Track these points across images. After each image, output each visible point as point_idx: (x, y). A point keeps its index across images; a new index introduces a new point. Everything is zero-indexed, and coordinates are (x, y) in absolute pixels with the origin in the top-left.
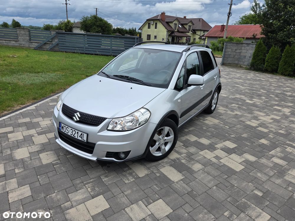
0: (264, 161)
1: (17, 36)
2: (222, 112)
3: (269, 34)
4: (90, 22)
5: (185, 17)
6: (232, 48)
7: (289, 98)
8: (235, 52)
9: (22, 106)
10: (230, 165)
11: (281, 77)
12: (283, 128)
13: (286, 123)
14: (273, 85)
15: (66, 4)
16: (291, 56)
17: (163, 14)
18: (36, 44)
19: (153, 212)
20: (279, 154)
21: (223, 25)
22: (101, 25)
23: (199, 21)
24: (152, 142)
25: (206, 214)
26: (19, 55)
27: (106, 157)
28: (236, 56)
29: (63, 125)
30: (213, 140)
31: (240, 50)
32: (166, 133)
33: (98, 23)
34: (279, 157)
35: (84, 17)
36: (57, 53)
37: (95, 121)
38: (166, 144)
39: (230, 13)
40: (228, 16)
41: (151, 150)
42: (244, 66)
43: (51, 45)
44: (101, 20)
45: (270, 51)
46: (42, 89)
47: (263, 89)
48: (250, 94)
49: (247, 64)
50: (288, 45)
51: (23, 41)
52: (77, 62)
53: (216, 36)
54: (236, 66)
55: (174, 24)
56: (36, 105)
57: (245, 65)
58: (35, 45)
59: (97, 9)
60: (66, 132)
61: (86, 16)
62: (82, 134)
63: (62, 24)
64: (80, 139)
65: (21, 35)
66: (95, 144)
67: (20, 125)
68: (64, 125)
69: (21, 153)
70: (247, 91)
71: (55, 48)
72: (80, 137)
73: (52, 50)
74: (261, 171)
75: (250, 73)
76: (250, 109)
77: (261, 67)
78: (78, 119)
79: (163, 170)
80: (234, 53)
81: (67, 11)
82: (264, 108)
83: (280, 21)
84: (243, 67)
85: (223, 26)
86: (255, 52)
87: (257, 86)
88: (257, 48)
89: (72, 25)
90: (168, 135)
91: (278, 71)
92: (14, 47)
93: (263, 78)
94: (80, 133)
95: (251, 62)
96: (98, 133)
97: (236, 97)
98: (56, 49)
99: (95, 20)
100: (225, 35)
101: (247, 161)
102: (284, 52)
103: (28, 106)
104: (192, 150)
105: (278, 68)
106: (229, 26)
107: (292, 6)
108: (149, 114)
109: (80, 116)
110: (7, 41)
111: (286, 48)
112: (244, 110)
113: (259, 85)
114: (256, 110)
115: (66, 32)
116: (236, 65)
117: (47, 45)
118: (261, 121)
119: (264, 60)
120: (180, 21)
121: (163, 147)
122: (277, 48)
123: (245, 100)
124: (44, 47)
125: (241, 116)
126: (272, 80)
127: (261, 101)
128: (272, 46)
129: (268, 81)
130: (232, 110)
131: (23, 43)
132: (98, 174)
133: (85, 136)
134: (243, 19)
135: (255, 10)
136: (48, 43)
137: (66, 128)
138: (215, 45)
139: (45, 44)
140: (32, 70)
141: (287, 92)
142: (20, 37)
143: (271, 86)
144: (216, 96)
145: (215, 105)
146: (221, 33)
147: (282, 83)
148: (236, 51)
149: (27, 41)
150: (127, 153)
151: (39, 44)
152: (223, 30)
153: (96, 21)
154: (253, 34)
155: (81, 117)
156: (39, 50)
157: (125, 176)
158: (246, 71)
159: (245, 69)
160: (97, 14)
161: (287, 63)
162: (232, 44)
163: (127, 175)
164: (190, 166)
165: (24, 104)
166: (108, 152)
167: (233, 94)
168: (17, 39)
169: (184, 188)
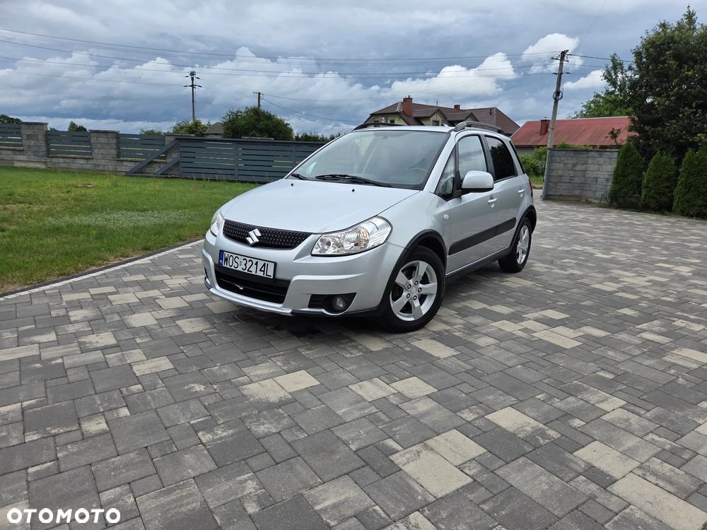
0: (623, 336)
1: (91, 149)
2: (542, 270)
3: (647, 128)
4: (243, 122)
5: (457, 107)
6: (566, 161)
7: (693, 251)
8: (572, 170)
9: (124, 260)
10: (552, 341)
11: (681, 219)
12: (672, 294)
13: (680, 287)
14: (659, 231)
15: (192, 86)
16: (699, 173)
17: (408, 100)
18: (132, 165)
19: (400, 391)
20: (656, 329)
21: (546, 120)
22: (268, 128)
23: (491, 113)
24: (394, 289)
25: (500, 395)
26: (96, 183)
27: (310, 306)
28: (576, 179)
29: (227, 254)
30: (519, 308)
31: (583, 164)
32: (421, 273)
33: (261, 123)
34: (655, 333)
35: (230, 112)
36: (177, 180)
37: (288, 240)
38: (422, 299)
39: (558, 93)
40: (555, 99)
41: (392, 305)
42: (596, 201)
43: (162, 166)
44: (269, 117)
45: (651, 164)
46: (159, 233)
47: (636, 237)
48: (606, 245)
49: (602, 195)
50: (690, 150)
51: (103, 158)
52: (223, 195)
53: (529, 144)
54: (578, 201)
55: (434, 121)
56: (151, 257)
57: (597, 198)
58: (128, 166)
59: (259, 94)
60: (233, 268)
61: (235, 111)
62: (264, 265)
63: (182, 128)
64: (260, 274)
65: (99, 146)
66: (288, 282)
67: (127, 285)
68: (230, 254)
69: (141, 319)
70: (599, 240)
71: (172, 172)
72: (261, 270)
73: (165, 175)
74: (614, 349)
75: (609, 212)
76: (602, 267)
77: (634, 200)
78: (256, 240)
79: (416, 344)
80: (570, 172)
81: (193, 101)
82: (633, 266)
83: (668, 96)
84: (594, 203)
85: (545, 124)
86: (618, 167)
87: (624, 233)
88: (621, 158)
89: (204, 131)
90: (425, 280)
91: (673, 207)
92: (82, 172)
93: (638, 221)
94: (261, 264)
95: (611, 191)
96: (295, 259)
97: (573, 250)
98: (175, 172)
99: (256, 117)
100: (550, 140)
101: (588, 337)
102: (683, 163)
103: (136, 259)
104: (476, 320)
105: (672, 201)
106: (558, 121)
107: (693, 68)
108: (389, 229)
109: (259, 235)
110: (67, 160)
111: (687, 154)
112: (589, 268)
113: (628, 231)
114: (616, 269)
115: (196, 138)
116: (577, 198)
117: (156, 166)
118: (625, 283)
119: (639, 184)
120: (447, 114)
121: (417, 303)
122: (668, 158)
123: (593, 254)
124: (148, 170)
125: (581, 276)
126: (659, 225)
127: (629, 256)
128: (655, 153)
129: (650, 225)
130: (563, 268)
131: (103, 163)
132: (293, 346)
133: (271, 266)
134: (590, 108)
135: (612, 78)
136: (156, 162)
137: (234, 259)
138: (528, 163)
139: (151, 163)
140: (130, 206)
141: (691, 242)
142: (96, 151)
143: (655, 233)
144: (525, 236)
145: (524, 256)
146: (540, 137)
147: (681, 228)
148: (575, 169)
149: (113, 158)
150: (349, 298)
151: (137, 164)
152: (546, 131)
153: (258, 120)
154: (611, 130)
155: (262, 236)
156: (136, 176)
157: (345, 349)
158: (601, 209)
159: (599, 207)
160: (259, 105)
161: (692, 188)
162: (564, 152)
163: (349, 348)
164: (471, 340)
165: (128, 257)
166: (313, 296)
167: (566, 244)
168: (91, 154)
169: (459, 365)
